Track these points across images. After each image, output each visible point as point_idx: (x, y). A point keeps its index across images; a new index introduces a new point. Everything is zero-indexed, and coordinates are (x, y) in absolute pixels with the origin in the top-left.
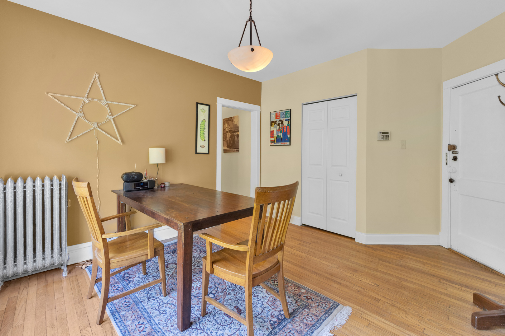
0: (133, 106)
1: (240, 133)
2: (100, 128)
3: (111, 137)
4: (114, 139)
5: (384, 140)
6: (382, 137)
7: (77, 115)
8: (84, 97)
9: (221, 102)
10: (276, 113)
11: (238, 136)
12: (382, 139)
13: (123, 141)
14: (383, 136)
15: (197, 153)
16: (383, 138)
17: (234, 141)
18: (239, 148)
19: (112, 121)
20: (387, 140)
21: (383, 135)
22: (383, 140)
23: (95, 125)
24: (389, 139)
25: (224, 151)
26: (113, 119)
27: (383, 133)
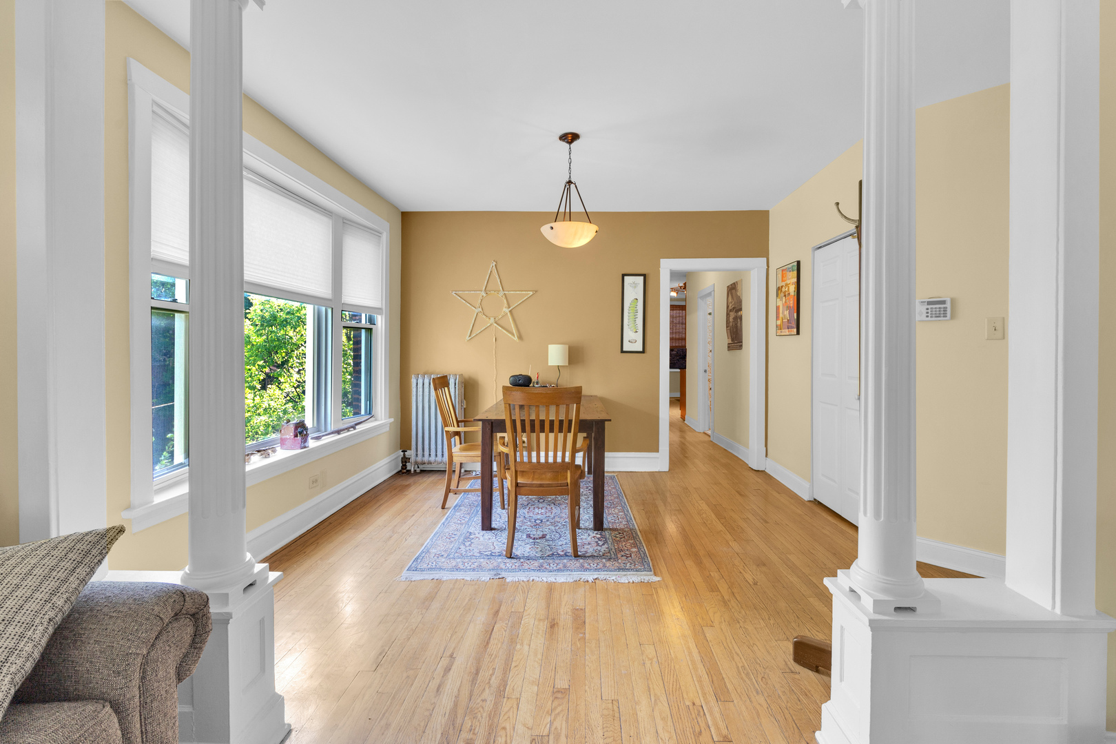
0: (531, 293)
1: (744, 313)
2: (497, 324)
3: (507, 333)
4: (510, 335)
5: (934, 319)
6: (927, 313)
7: (476, 311)
8: (481, 291)
9: (668, 266)
10: (783, 270)
11: (741, 318)
12: (927, 316)
13: (520, 337)
14: (929, 311)
15: (622, 352)
16: (929, 315)
17: (736, 327)
18: (742, 342)
19: (509, 314)
20: (942, 318)
21: (929, 307)
22: (929, 318)
23: (492, 319)
24: (946, 316)
25: (729, 347)
26: (510, 311)
27: (929, 303)
